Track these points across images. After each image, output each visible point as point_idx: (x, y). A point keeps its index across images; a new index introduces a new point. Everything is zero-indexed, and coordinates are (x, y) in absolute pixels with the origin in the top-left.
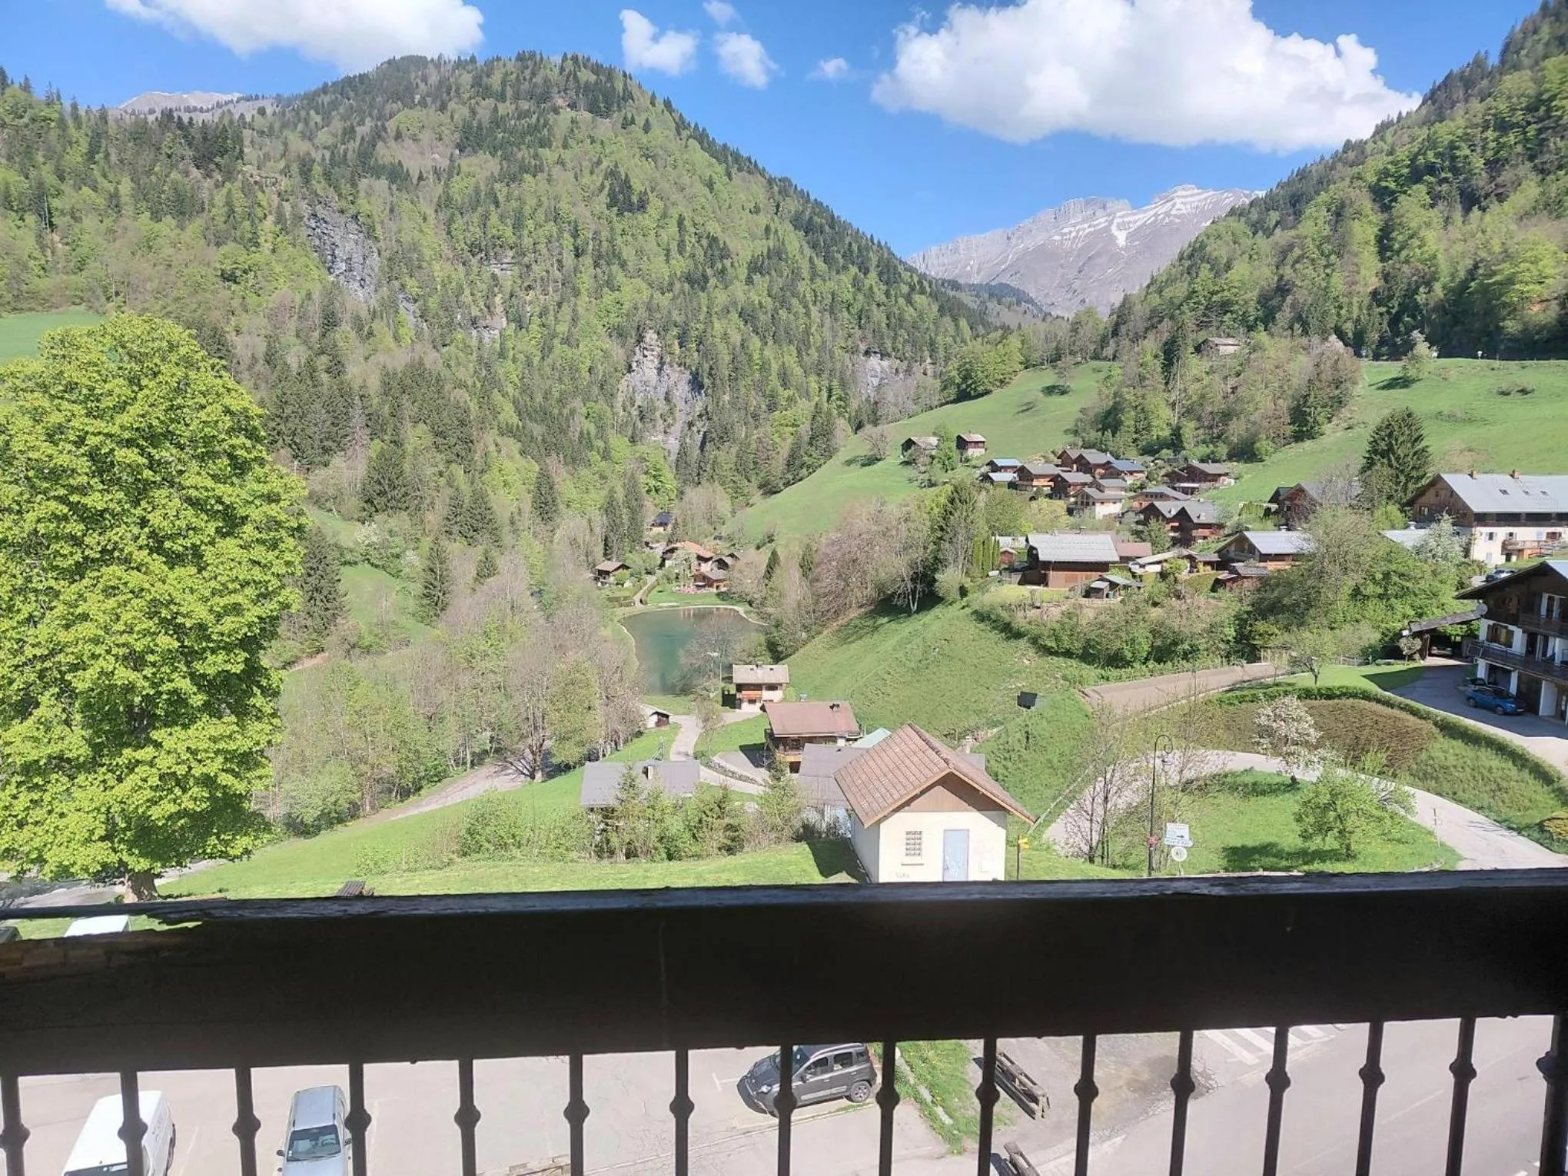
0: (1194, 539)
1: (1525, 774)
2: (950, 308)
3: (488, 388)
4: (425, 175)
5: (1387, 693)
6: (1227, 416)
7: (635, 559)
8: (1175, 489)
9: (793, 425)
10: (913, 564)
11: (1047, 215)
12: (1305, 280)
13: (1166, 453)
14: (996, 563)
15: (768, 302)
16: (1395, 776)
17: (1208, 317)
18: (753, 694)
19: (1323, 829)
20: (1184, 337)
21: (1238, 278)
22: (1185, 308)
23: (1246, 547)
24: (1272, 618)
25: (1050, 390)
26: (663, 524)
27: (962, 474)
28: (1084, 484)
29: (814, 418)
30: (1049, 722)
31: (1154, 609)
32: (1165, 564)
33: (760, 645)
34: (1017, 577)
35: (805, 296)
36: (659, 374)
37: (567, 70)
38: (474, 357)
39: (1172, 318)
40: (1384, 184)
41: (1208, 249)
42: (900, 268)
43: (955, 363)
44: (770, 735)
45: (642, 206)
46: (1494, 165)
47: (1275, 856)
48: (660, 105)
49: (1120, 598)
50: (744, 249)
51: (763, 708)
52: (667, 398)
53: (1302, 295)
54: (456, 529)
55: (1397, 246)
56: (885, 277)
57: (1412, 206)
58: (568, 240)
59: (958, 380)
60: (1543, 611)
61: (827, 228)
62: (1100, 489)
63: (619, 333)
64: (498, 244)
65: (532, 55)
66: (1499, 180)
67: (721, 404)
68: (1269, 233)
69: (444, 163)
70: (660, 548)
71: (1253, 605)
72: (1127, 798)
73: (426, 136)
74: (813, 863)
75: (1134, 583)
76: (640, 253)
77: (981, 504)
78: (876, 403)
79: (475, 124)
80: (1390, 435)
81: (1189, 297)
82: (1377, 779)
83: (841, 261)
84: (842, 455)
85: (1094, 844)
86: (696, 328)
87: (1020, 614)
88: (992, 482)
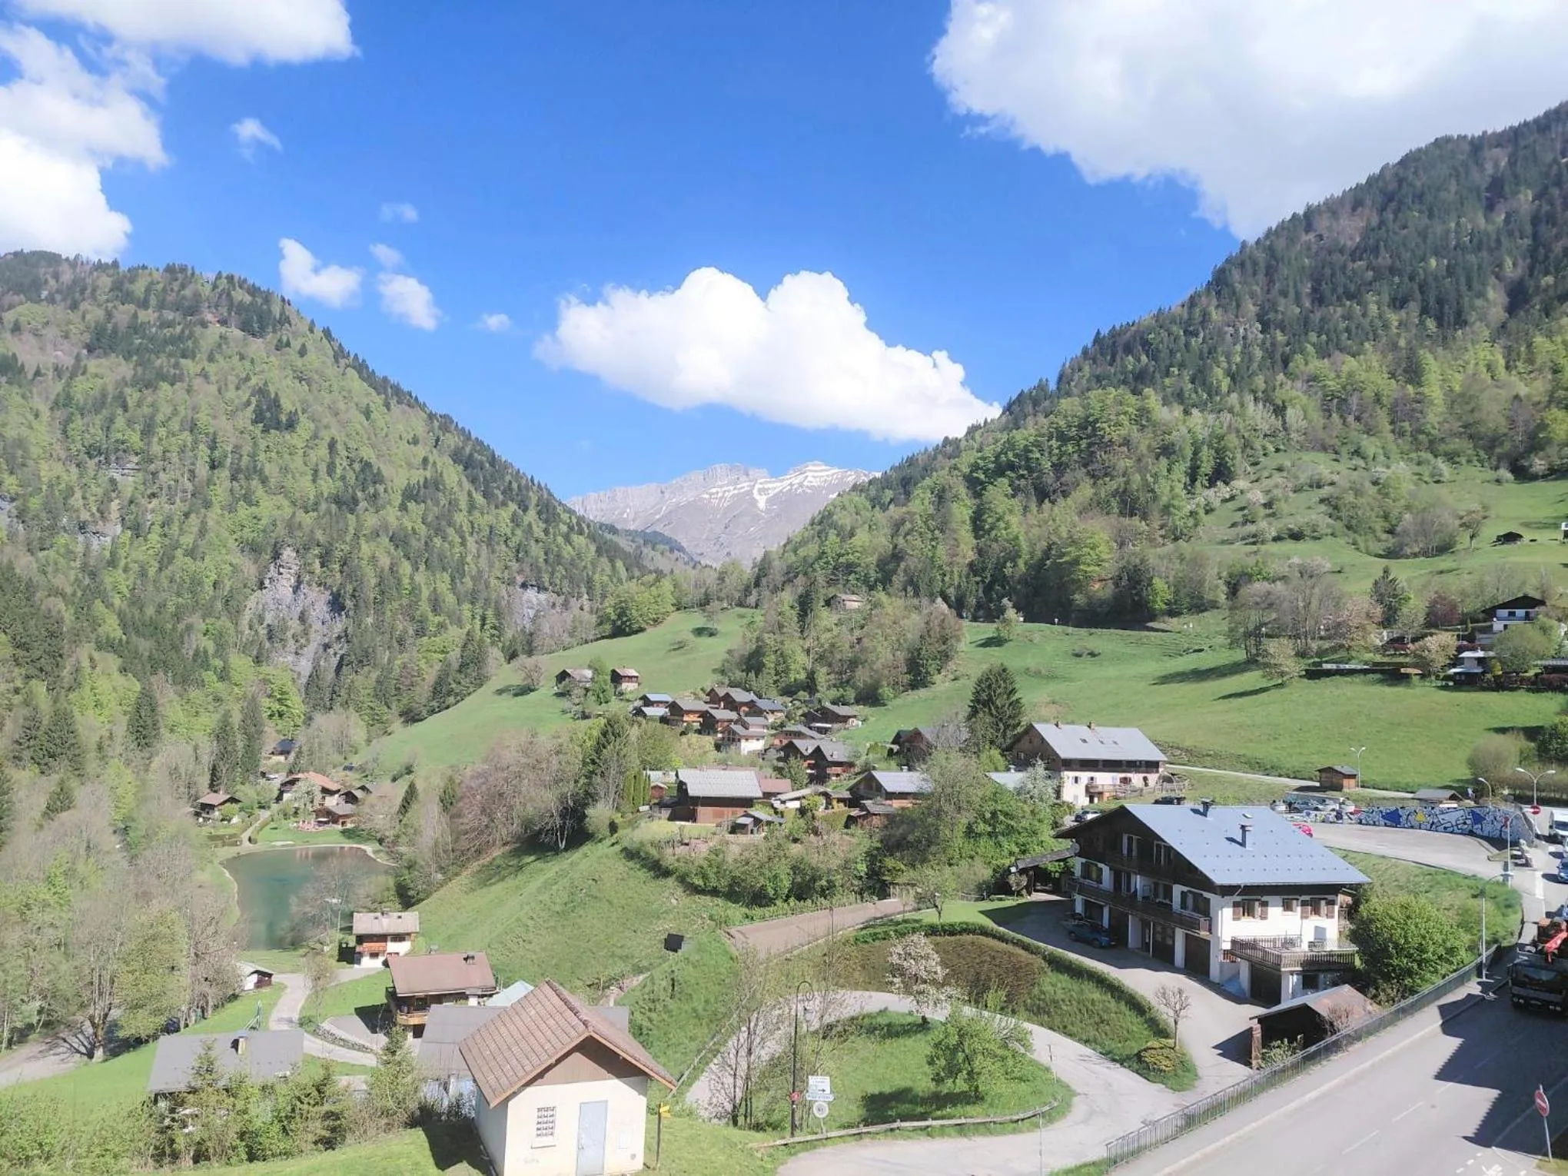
0: (828, 776)
1: (1123, 1007)
2: (607, 550)
3: (90, 597)
4: (43, 371)
5: (1001, 929)
6: (854, 664)
7: (247, 792)
8: (810, 728)
9: (443, 652)
10: (562, 799)
11: (697, 476)
12: (916, 548)
13: (803, 695)
14: (647, 798)
15: (423, 530)
16: (1014, 1012)
17: (836, 575)
18: (375, 946)
19: (953, 1071)
20: (817, 592)
21: (860, 544)
22: (816, 566)
23: (874, 785)
24: (898, 854)
25: (699, 632)
26: (285, 752)
27: (615, 706)
28: (730, 721)
29: (465, 646)
30: (695, 967)
31: (794, 845)
32: (803, 801)
33: (388, 889)
34: (666, 813)
35: (461, 526)
36: (295, 592)
37: (221, 288)
38: (78, 564)
39: (806, 574)
40: (975, 475)
41: (835, 517)
42: (559, 509)
43: (610, 601)
44: (392, 994)
45: (291, 425)
46: (1059, 468)
47: (911, 1102)
48: (318, 332)
49: (763, 834)
50: (399, 477)
51: (386, 964)
52: (302, 618)
53: (912, 563)
54: (26, 755)
55: (987, 527)
56: (544, 516)
57: (998, 493)
58: (203, 450)
59: (613, 617)
60: (1125, 852)
61: (487, 465)
62: (746, 726)
63: (253, 548)
64: (121, 450)
65: (183, 269)
66: (1063, 479)
67: (363, 626)
68: (884, 508)
69: (68, 361)
70: (279, 778)
71: (882, 841)
72: (771, 1048)
73: (50, 333)
74: (428, 1153)
75: (776, 819)
76: (285, 470)
77: (633, 739)
78: (531, 634)
79: (110, 326)
80: (989, 686)
81: (820, 558)
82: (998, 1016)
83: (501, 497)
84: (495, 683)
85: (738, 1101)
86: (340, 549)
87: (669, 851)
88: (645, 716)
